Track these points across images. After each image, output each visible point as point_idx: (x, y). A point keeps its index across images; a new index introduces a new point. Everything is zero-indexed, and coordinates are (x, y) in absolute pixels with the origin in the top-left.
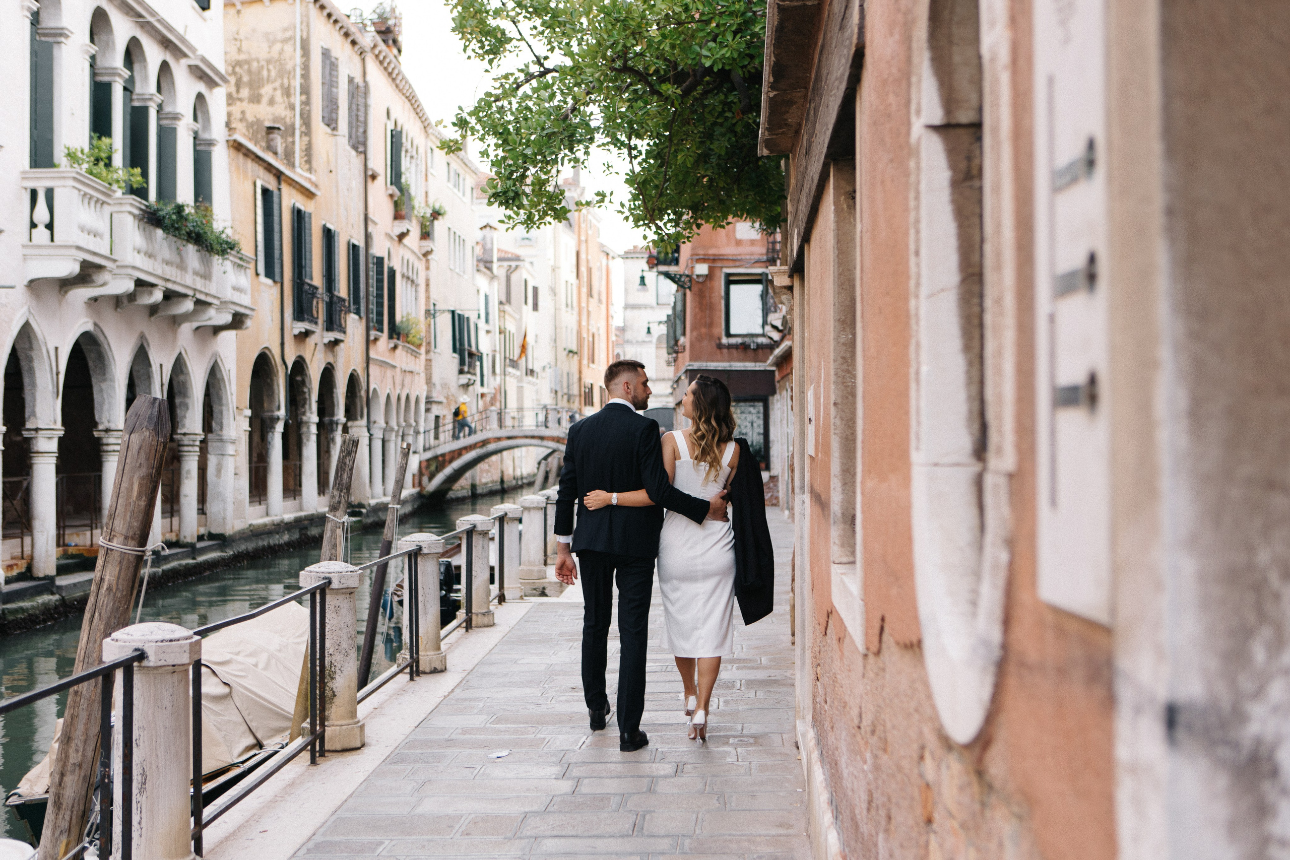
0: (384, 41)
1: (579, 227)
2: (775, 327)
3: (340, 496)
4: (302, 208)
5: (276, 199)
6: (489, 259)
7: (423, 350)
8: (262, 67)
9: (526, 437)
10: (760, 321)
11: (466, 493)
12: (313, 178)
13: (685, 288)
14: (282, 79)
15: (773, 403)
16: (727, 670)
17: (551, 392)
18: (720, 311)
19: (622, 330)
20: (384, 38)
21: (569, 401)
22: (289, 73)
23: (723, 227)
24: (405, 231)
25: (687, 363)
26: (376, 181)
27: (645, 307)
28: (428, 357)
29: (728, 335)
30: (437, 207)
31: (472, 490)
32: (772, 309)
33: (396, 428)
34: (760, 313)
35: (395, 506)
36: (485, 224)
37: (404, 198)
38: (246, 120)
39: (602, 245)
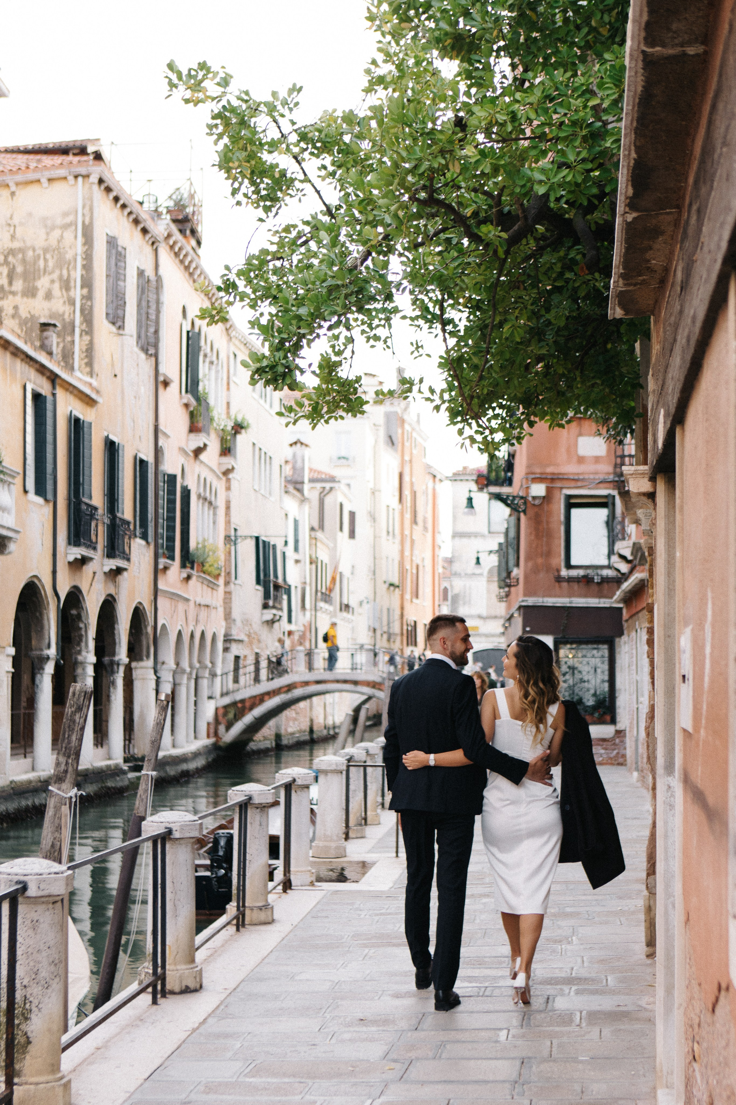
0: (181, 231)
1: (403, 444)
2: (623, 557)
3: (67, 763)
4: (81, 417)
5: (49, 406)
6: (299, 479)
7: (221, 581)
8: (39, 256)
9: (338, 681)
10: (605, 551)
11: (269, 744)
12: (94, 382)
13: (519, 512)
14: (61, 270)
15: (620, 647)
16: (563, 995)
17: (369, 630)
18: (560, 538)
19: (450, 561)
20: (181, 227)
21: (389, 640)
22: (69, 264)
23: (562, 426)
24: (202, 446)
25: (521, 599)
26: (168, 389)
27: (476, 535)
28: (227, 590)
29: (569, 566)
30: (239, 419)
31: (276, 741)
32: (620, 536)
33: (188, 670)
34: (605, 542)
35: (150, 773)
36: (295, 440)
37: (202, 409)
38: (20, 317)
39: (429, 467)
